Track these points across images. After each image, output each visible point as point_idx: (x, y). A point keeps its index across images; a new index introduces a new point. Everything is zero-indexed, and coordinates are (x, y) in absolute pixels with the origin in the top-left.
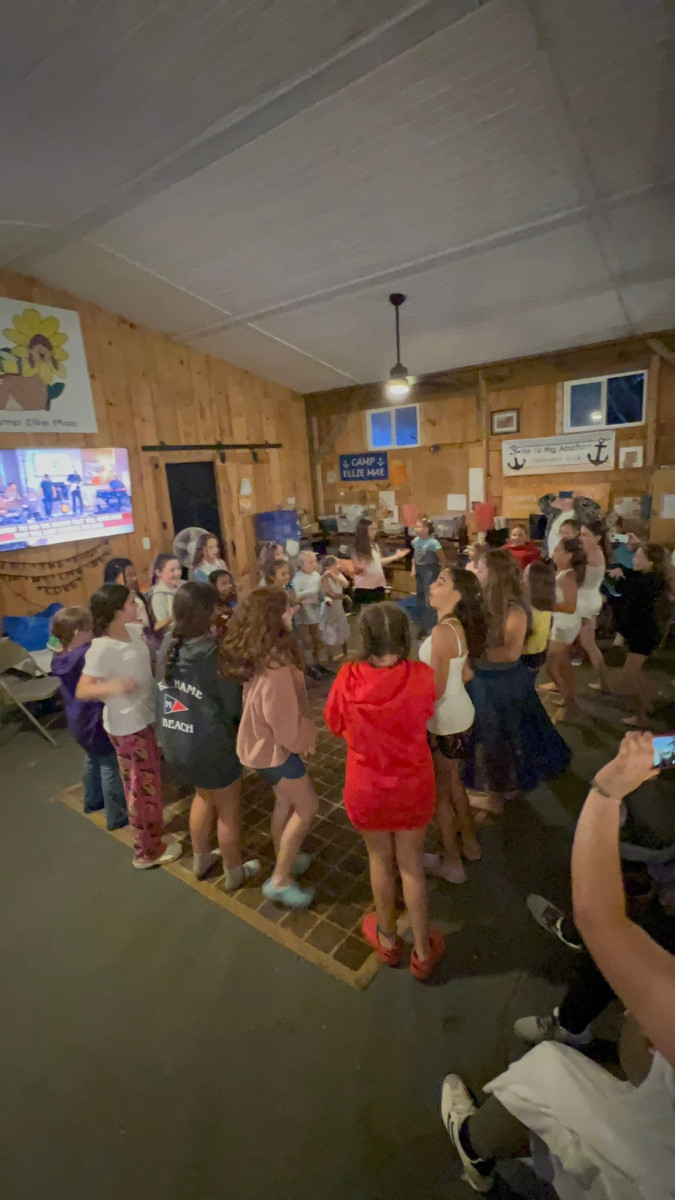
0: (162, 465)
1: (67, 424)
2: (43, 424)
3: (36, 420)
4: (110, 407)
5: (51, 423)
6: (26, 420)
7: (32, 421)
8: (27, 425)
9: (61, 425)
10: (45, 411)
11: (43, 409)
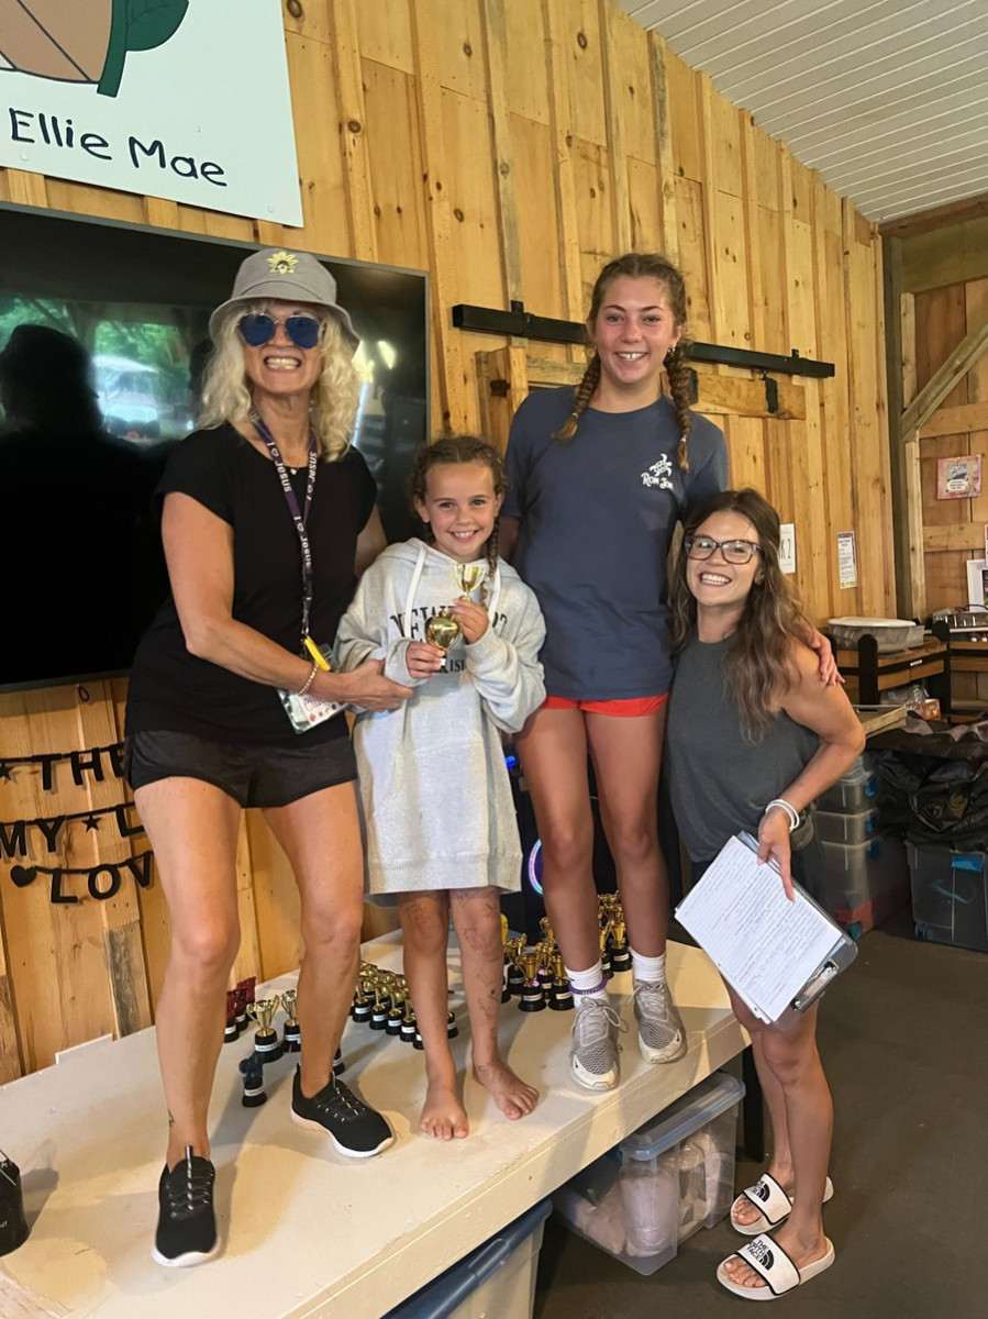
1: (186, 168)
2: (86, 146)
3: (54, 119)
4: (349, 136)
5: (119, 149)
6: (13, 113)
7: (35, 122)
8: (15, 137)
9: (163, 164)
10: (99, 91)
11: (89, 81)
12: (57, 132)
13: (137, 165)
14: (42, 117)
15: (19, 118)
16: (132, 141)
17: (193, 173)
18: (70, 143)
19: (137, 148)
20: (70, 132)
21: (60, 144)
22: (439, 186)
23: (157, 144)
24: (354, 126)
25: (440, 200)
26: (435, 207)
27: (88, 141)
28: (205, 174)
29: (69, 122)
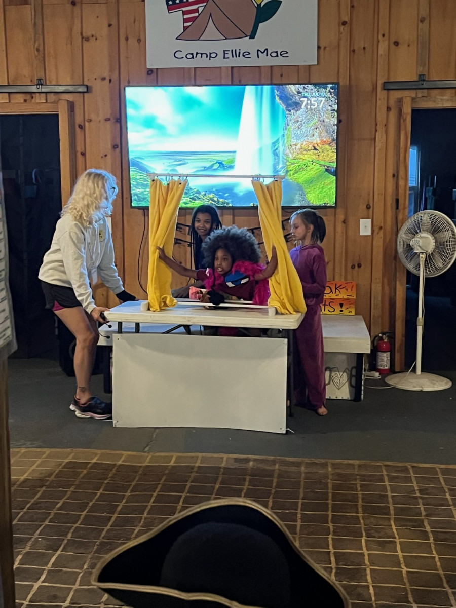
0: (407, 110)
1: (275, 54)
2: (243, 56)
3: (235, 50)
4: (342, 27)
5: (254, 54)
6: (224, 51)
7: (230, 53)
8: (224, 58)
9: (267, 55)
10: (250, 38)
11: (247, 36)
12: (235, 54)
13: (258, 57)
14: (232, 50)
15: (226, 52)
16: (258, 50)
17: (277, 56)
18: (239, 56)
19: (259, 52)
20: (239, 53)
21: (236, 57)
22: (383, 36)
23: (266, 49)
24: (344, 23)
25: (383, 41)
26: (380, 44)
27: (244, 54)
28: (281, 55)
29: (240, 50)
